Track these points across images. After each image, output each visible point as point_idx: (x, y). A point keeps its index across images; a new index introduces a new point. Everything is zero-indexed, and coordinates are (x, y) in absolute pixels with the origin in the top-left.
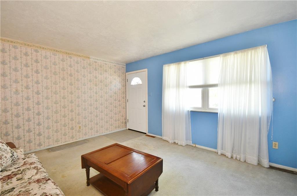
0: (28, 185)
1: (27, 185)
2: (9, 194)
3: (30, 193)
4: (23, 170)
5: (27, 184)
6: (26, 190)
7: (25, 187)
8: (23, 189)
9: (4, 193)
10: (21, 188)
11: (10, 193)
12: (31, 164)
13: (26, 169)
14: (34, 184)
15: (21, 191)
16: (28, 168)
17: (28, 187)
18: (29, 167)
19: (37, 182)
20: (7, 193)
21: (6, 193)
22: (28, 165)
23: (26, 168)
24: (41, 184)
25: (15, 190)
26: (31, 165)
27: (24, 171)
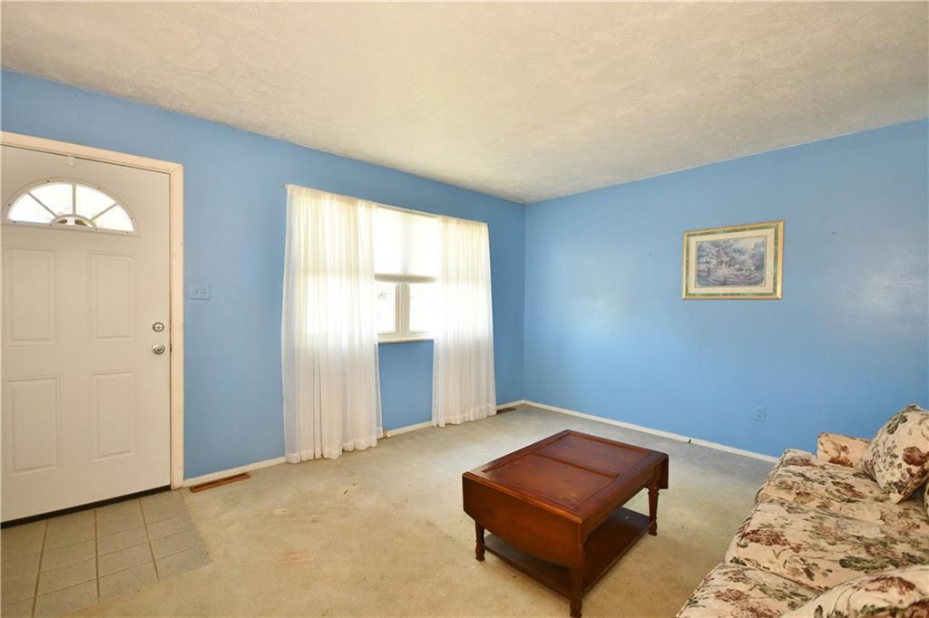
0: (805, 545)
1: (807, 546)
2: (860, 556)
3: (815, 527)
4: (782, 598)
5: (805, 549)
6: (818, 538)
7: (814, 547)
8: (823, 543)
9: (870, 564)
10: (826, 551)
11: (856, 556)
12: (738, 597)
13: (770, 593)
14: (790, 539)
15: (830, 544)
16: (761, 589)
17: (811, 541)
18: (756, 593)
19: (780, 540)
20: (865, 560)
21: (867, 565)
22: (751, 601)
23: (770, 596)
24: (778, 530)
25: (842, 556)
26: (742, 593)
27: (781, 594)
